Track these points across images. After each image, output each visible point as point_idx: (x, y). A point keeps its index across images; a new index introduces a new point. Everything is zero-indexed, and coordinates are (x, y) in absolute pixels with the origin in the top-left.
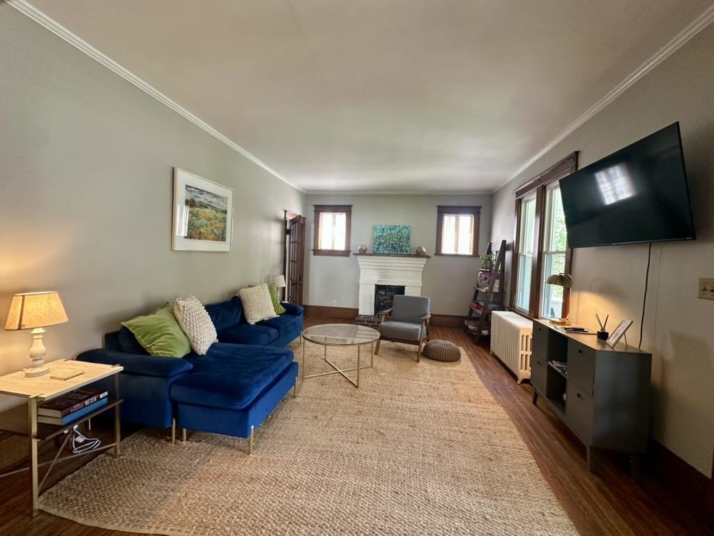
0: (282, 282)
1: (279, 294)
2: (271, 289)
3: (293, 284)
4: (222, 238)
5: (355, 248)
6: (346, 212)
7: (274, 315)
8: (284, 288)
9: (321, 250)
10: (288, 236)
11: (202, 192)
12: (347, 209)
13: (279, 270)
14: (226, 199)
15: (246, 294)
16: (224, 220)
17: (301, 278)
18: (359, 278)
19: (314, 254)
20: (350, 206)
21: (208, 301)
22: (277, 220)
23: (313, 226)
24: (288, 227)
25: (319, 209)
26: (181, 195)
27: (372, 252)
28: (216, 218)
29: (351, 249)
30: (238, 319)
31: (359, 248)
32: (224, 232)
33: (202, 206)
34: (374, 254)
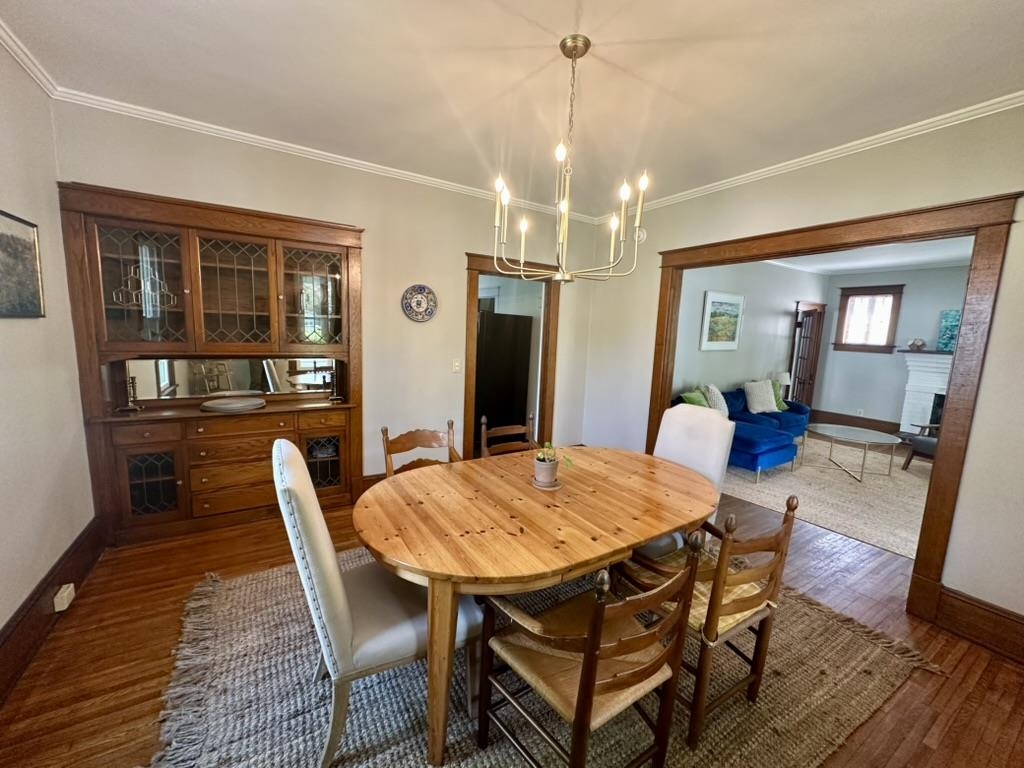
0: (787, 380)
1: (781, 393)
2: (774, 385)
3: (799, 383)
4: (732, 338)
5: (904, 341)
6: (894, 294)
7: (776, 410)
8: (788, 386)
9: (845, 345)
10: (798, 330)
11: (721, 304)
12: (896, 291)
13: (784, 366)
14: (738, 305)
15: (749, 387)
16: (735, 323)
17: (812, 377)
18: (907, 383)
19: (835, 349)
20: (901, 287)
21: (725, 389)
22: (787, 313)
23: (836, 314)
24: (799, 319)
25: (848, 293)
26: (709, 310)
27: (934, 349)
28: (730, 322)
29: (897, 344)
30: (742, 407)
31: (910, 343)
32: (734, 333)
33: (722, 315)
34: (939, 352)
